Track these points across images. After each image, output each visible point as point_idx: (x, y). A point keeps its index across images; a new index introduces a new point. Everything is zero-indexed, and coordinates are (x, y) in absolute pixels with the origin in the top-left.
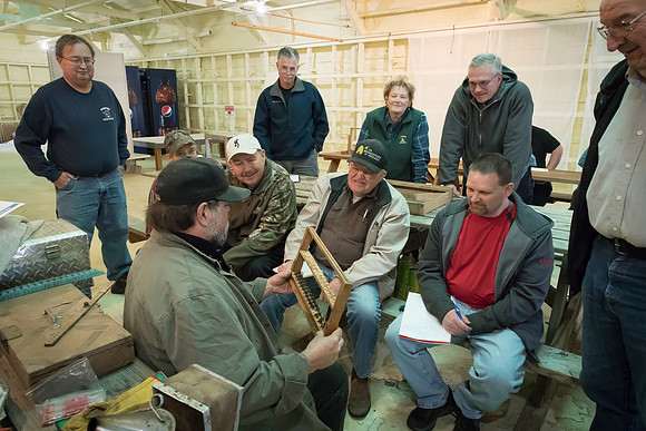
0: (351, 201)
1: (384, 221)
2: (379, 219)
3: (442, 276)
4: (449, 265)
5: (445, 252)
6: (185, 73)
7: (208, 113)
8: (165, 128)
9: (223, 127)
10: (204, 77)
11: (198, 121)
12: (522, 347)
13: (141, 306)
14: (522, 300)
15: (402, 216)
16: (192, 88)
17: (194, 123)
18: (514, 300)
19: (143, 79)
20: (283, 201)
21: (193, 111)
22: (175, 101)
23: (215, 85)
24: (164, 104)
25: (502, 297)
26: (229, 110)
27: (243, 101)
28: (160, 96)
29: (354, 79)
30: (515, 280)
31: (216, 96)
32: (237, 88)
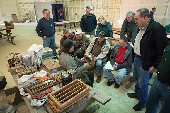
0: (98, 43)
1: (104, 47)
2: (103, 47)
3: (114, 58)
4: (116, 56)
5: (115, 54)
6: (65, 5)
7: (71, 15)
8: (61, 19)
9: (74, 19)
10: (70, 6)
11: (68, 17)
12: (126, 71)
13: (62, 62)
14: (127, 63)
15: (108, 47)
16: (67, 9)
17: (68, 18)
18: (125, 63)
19: (55, 7)
20: (86, 43)
21: (67, 15)
22: (63, 12)
23: (72, 8)
24: (60, 13)
25: (124, 63)
26: (76, 14)
27: (79, 12)
28: (59, 11)
29: (107, 7)
30: (126, 59)
31: (73, 11)
32: (78, 9)
